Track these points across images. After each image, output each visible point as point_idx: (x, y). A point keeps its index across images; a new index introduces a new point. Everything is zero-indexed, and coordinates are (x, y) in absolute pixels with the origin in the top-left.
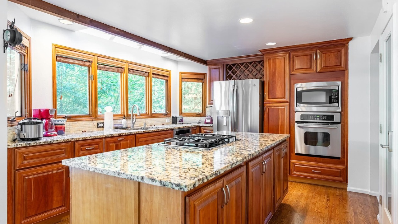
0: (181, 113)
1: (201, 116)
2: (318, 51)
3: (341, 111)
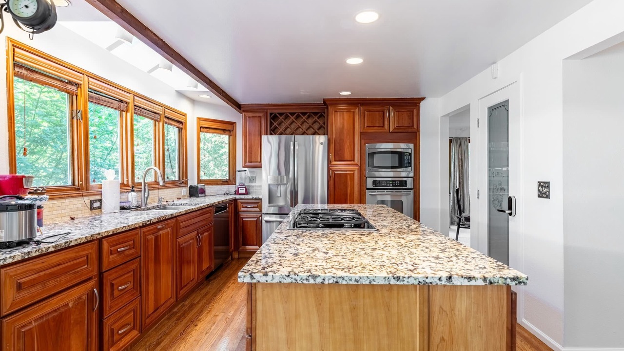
0: (199, 181)
1: (228, 185)
2: (391, 108)
3: (413, 176)
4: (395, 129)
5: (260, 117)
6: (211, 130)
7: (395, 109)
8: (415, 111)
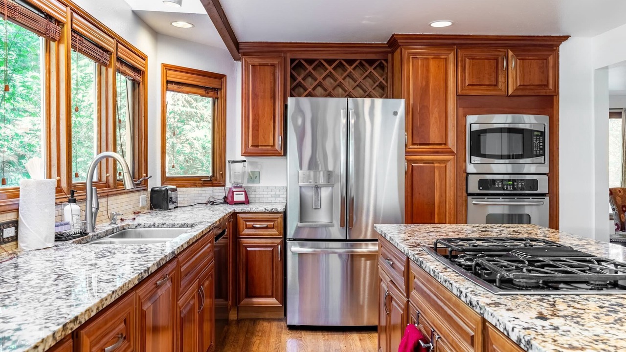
0: (165, 180)
1: (213, 186)
2: (510, 53)
3: (548, 172)
4: (517, 89)
5: (273, 65)
6: (185, 88)
7: (517, 56)
8: (551, 59)
